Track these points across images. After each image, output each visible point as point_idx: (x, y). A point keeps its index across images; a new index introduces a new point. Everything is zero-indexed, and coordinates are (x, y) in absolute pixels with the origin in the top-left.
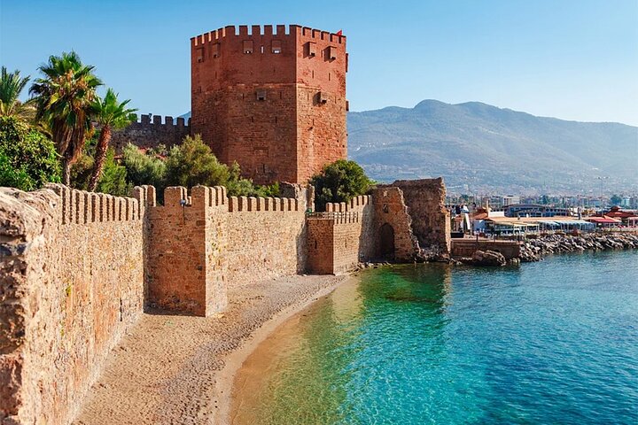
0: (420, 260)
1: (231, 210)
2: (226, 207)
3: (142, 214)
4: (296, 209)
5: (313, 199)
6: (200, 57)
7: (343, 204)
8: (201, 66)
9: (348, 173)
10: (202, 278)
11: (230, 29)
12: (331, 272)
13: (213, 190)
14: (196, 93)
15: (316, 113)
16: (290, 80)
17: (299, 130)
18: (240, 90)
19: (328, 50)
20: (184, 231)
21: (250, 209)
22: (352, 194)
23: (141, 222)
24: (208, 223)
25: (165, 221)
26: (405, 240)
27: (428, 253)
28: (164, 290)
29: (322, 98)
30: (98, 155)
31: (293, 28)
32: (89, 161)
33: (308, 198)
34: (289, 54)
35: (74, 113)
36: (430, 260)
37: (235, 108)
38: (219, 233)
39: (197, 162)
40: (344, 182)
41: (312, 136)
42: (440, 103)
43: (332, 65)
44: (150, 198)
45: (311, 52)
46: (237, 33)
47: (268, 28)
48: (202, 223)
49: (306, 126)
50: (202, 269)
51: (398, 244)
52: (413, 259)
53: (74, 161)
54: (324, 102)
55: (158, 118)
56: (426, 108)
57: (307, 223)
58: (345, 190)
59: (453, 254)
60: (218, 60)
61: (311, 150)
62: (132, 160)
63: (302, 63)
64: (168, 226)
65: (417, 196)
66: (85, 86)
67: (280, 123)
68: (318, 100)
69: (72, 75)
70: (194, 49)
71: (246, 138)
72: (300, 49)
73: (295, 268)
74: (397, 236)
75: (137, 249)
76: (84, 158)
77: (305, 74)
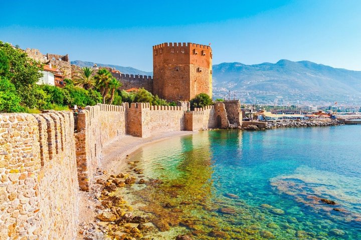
0: (230, 128)
1: (151, 110)
2: (149, 108)
3: (124, 110)
4: (180, 110)
5: (189, 107)
6: (156, 54)
7: (201, 108)
8: (156, 57)
9: (203, 98)
10: (141, 127)
11: (166, 44)
12: (192, 130)
13: (145, 104)
14: (155, 67)
15: (198, 75)
16: (187, 63)
17: (191, 82)
18: (169, 67)
19: (202, 52)
20: (136, 115)
21: (161, 109)
22: (205, 105)
23: (124, 112)
24: (142, 113)
25: (131, 112)
26: (225, 121)
27: (233, 126)
28: (131, 130)
29: (200, 70)
30: (112, 95)
31: (189, 44)
32: (110, 96)
33: (188, 106)
34: (187, 53)
35: (105, 84)
36: (234, 128)
37: (168, 73)
38: (147, 116)
39: (143, 95)
40: (202, 101)
41: (196, 84)
42: (289, 61)
43: (204, 57)
44: (127, 106)
45: (196, 52)
46: (169, 45)
47: (180, 44)
48: (141, 113)
49: (194, 80)
50: (141, 125)
51: (222, 123)
52: (227, 128)
53: (106, 96)
54: (201, 71)
55: (141, 76)
56: (282, 63)
57: (185, 114)
58: (202, 104)
59: (243, 126)
60: (162, 55)
61: (195, 89)
62: (124, 95)
63: (192, 57)
64: (132, 113)
65: (231, 106)
66: (108, 77)
67: (184, 79)
68: (198, 70)
69: (104, 74)
70: (154, 50)
71: (172, 84)
72: (191, 52)
73: (180, 129)
74: (222, 120)
75: (123, 119)
76: (108, 95)
77: (193, 61)
